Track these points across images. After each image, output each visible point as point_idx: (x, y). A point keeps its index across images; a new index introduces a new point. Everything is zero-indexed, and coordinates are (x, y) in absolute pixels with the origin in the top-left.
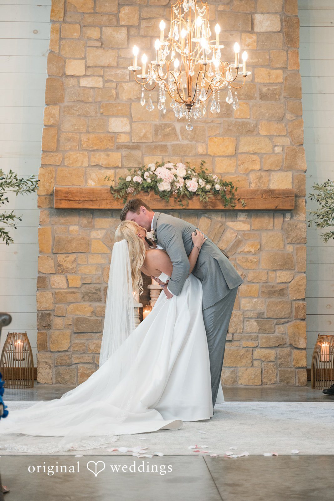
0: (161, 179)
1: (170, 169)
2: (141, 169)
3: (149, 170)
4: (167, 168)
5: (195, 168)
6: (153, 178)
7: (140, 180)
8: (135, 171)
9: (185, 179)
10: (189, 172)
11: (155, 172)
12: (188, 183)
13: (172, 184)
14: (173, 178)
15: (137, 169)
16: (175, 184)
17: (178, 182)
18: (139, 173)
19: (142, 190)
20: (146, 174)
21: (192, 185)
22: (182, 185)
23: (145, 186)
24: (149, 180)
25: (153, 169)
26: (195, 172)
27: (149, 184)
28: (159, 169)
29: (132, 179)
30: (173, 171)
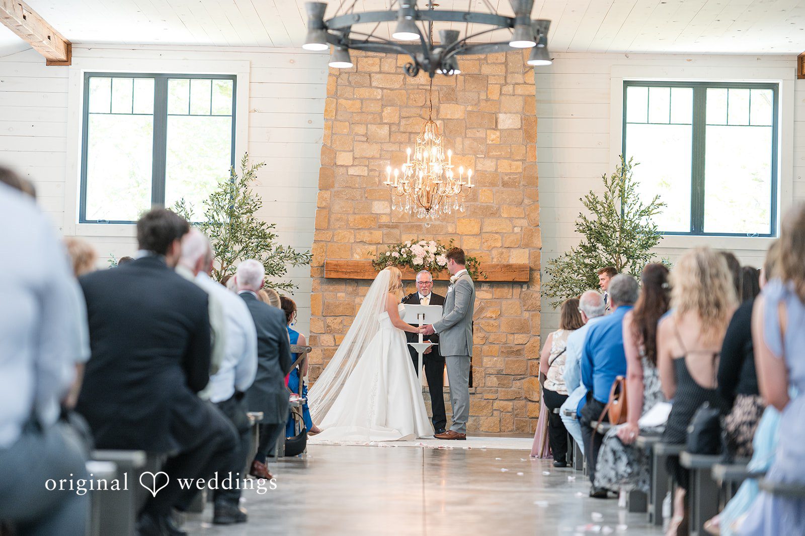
0: (415, 255)
1: (423, 246)
2: (398, 246)
3: (405, 246)
4: (420, 245)
5: (444, 245)
6: (408, 253)
7: (396, 255)
8: (394, 247)
9: (435, 254)
10: (439, 249)
11: (411, 249)
12: (438, 258)
13: (424, 259)
14: (425, 253)
15: (395, 245)
16: (427, 259)
17: (430, 257)
18: (397, 249)
19: (399, 263)
20: (403, 250)
21: (441, 260)
22: (433, 259)
23: (402, 261)
24: (405, 256)
25: (409, 246)
26: (444, 248)
27: (405, 258)
28: (413, 246)
29: (391, 254)
30: (426, 248)
